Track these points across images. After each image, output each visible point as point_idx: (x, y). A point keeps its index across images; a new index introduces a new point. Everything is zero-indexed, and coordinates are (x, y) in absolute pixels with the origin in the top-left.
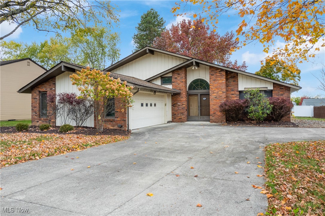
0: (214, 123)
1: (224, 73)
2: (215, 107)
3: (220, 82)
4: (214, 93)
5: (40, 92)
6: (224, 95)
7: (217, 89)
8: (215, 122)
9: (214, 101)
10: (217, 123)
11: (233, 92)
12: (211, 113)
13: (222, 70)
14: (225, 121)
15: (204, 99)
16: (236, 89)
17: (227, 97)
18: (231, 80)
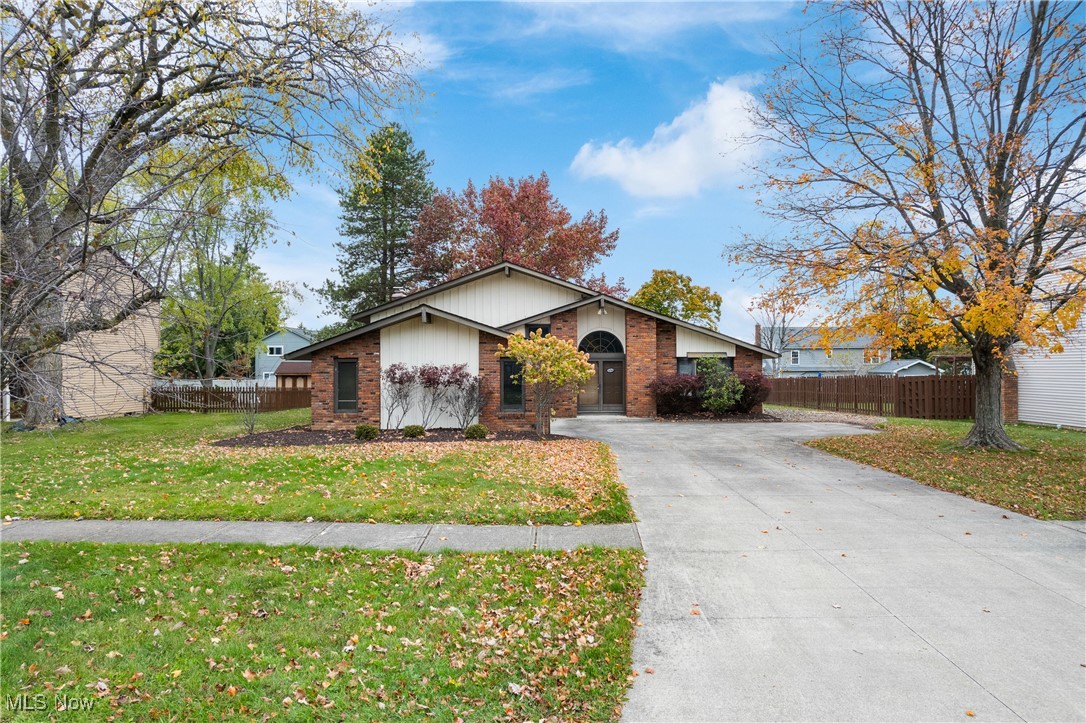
0: (635, 418)
1: (654, 324)
2: (636, 387)
3: (647, 340)
4: (635, 361)
5: (336, 358)
6: (653, 366)
7: (642, 353)
8: (637, 416)
9: (636, 377)
10: (640, 416)
11: (666, 360)
12: (630, 397)
13: (651, 318)
14: (655, 413)
15: (610, 370)
16: (671, 353)
17: (657, 369)
18: (663, 337)
